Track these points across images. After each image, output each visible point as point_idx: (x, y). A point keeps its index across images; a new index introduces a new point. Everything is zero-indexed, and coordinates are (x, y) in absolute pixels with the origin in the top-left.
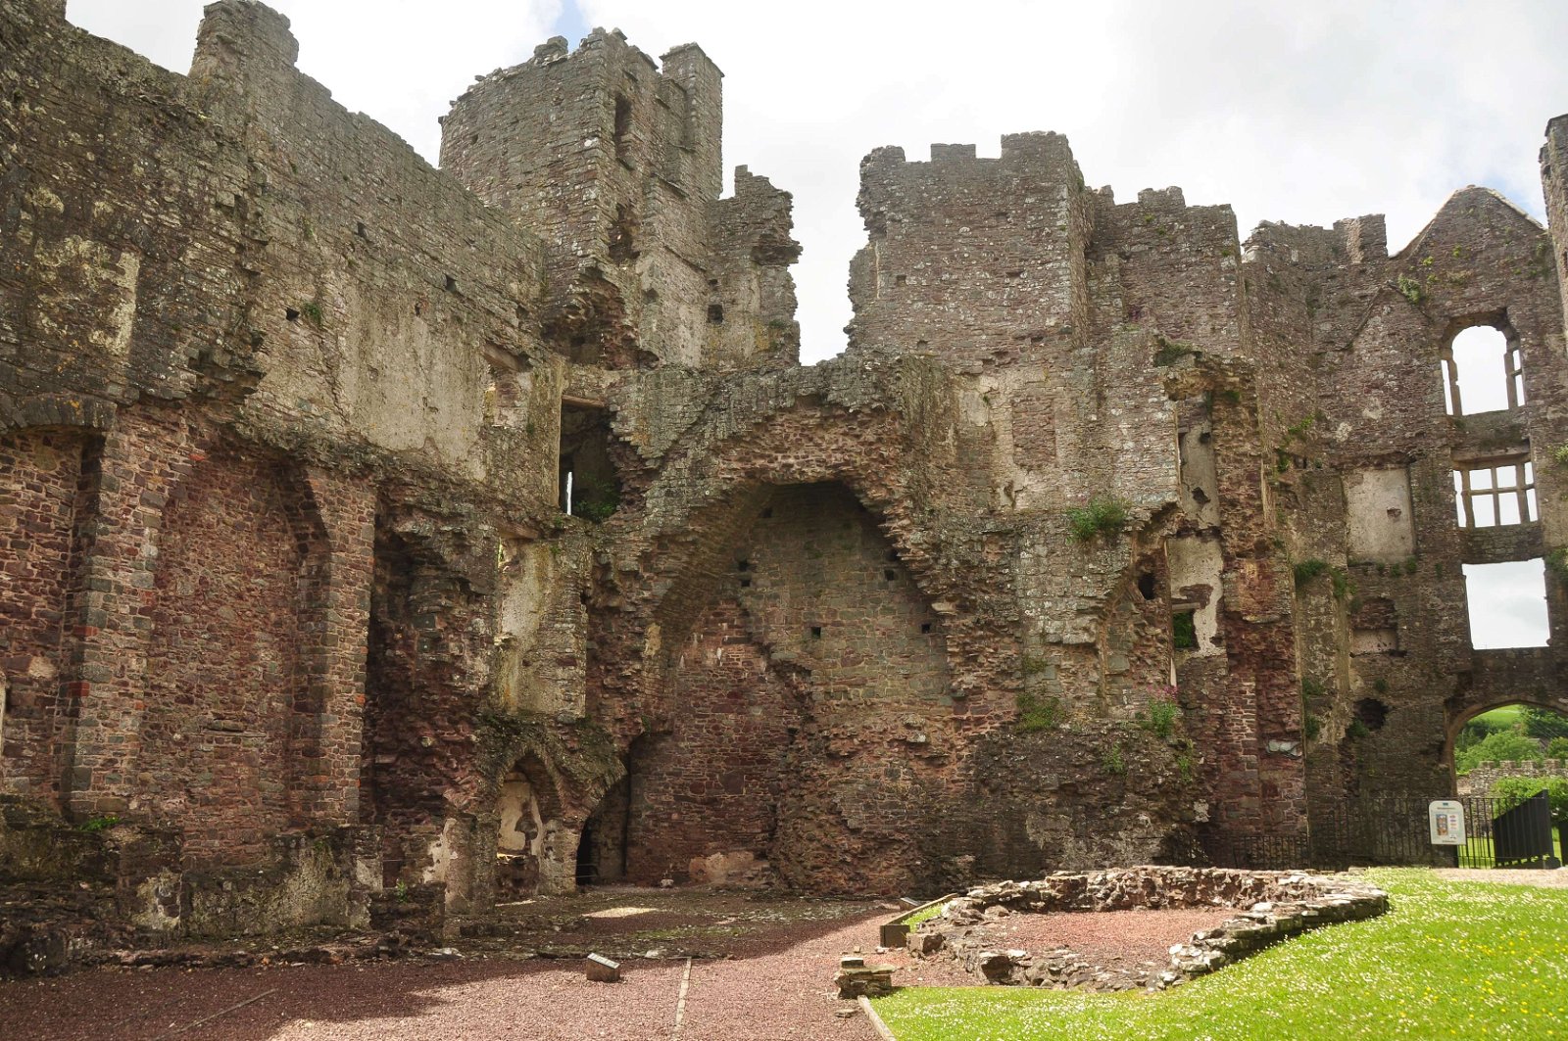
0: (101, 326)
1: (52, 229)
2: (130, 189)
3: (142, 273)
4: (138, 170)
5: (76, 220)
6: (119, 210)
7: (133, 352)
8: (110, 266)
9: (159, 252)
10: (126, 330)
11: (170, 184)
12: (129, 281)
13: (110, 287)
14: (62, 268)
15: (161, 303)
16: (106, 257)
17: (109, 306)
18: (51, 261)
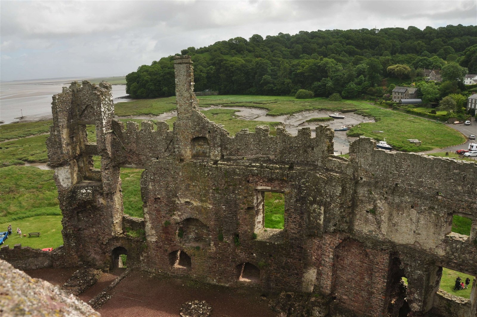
0: (319, 219)
1: (312, 203)
2: (321, 195)
3: (324, 210)
4: (323, 191)
5: (314, 202)
6: (320, 199)
7: (324, 224)
8: (320, 209)
9: (326, 205)
10: (322, 220)
11: (328, 193)
12: (322, 212)
13: (320, 213)
14: (313, 210)
15: (327, 215)
16: (319, 207)
17: (320, 216)
18: (312, 208)
